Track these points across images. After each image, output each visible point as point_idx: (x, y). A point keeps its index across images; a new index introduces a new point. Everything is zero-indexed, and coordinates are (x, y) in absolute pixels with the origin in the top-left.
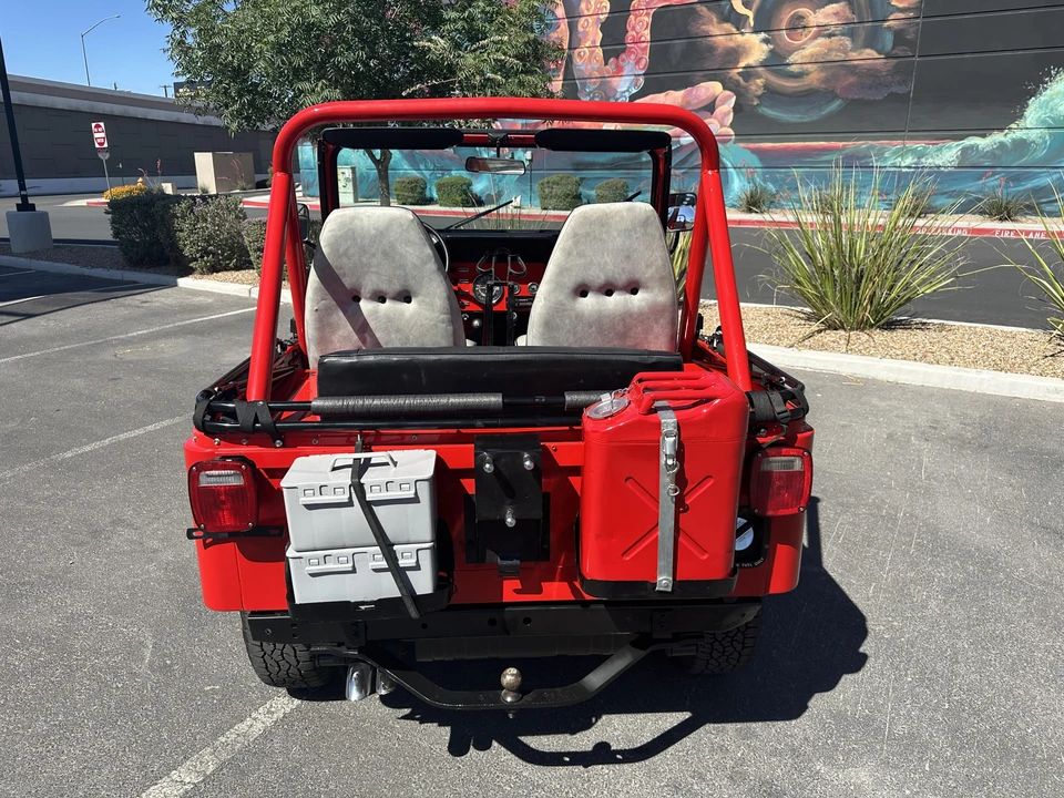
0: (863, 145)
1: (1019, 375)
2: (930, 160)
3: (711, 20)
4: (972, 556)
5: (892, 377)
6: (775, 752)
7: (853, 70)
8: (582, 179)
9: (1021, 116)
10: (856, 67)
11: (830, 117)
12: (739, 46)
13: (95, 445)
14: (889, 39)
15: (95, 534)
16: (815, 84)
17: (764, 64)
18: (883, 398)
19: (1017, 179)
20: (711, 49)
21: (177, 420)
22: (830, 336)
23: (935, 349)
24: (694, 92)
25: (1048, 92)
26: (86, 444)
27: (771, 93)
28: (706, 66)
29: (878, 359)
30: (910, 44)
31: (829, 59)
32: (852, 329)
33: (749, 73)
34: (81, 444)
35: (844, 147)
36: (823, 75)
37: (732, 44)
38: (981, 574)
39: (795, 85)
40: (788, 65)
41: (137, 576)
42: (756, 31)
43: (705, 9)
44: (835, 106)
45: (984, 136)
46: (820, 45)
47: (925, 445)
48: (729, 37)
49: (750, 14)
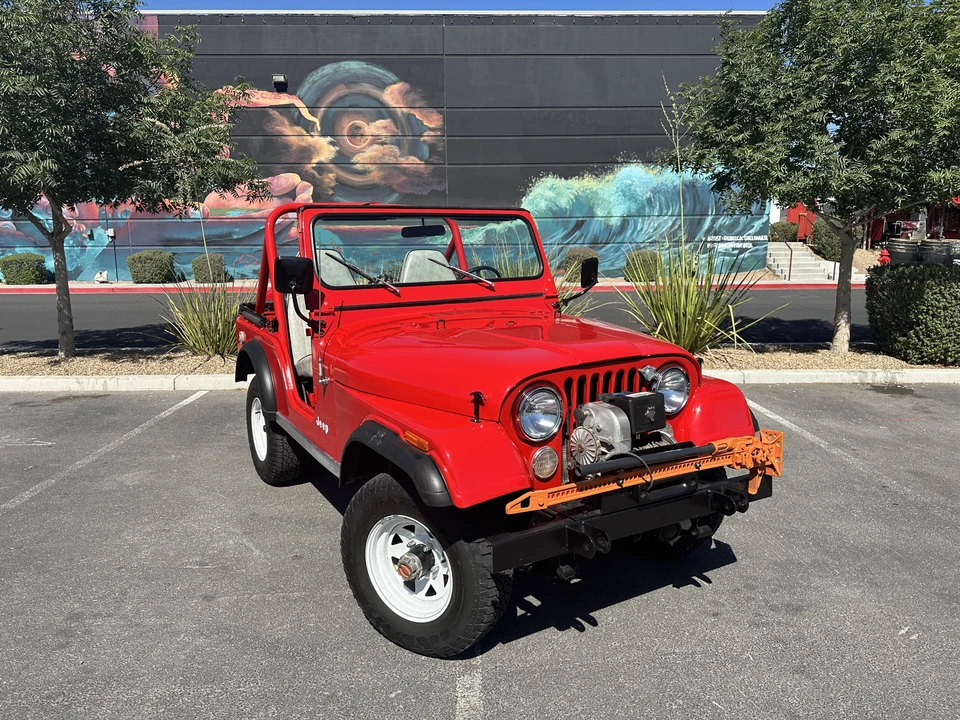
2: (467, 240)
3: (283, 123)
7: (404, 171)
8: (174, 254)
10: (405, 169)
12: (310, 146)
14: (426, 151)
16: (377, 181)
17: (333, 162)
20: (287, 146)
24: (275, 181)
25: (532, 193)
27: (342, 185)
28: (284, 160)
30: (441, 154)
31: (384, 161)
33: (321, 168)
36: (382, 173)
37: (304, 144)
39: (361, 180)
40: (353, 164)
42: (323, 134)
43: (277, 113)
44: (394, 197)
46: (376, 150)
48: (300, 138)
49: (317, 121)
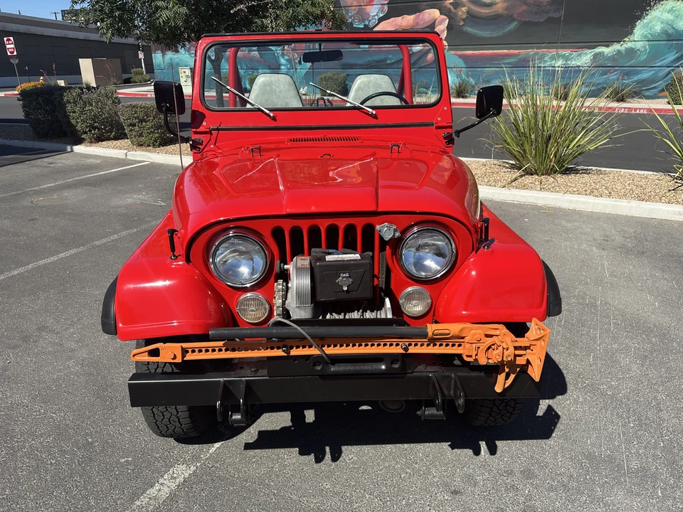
0: (531, 52)
1: (655, 203)
2: (574, 62)
4: (652, 331)
5: (572, 206)
6: (551, 489)
8: (348, 75)
9: (631, 33)
11: (510, 33)
13: (21, 270)
15: (26, 339)
16: (500, 11)
18: (568, 221)
19: (628, 74)
21: (81, 249)
22: (528, 179)
23: (598, 186)
24: (421, 16)
25: (649, 17)
26: (14, 269)
27: (472, 17)
29: (562, 194)
32: (543, 174)
34: (10, 270)
35: (519, 54)
38: (661, 344)
39: (487, 11)
41: (60, 371)
44: (513, 25)
45: (608, 46)
47: (603, 253)
